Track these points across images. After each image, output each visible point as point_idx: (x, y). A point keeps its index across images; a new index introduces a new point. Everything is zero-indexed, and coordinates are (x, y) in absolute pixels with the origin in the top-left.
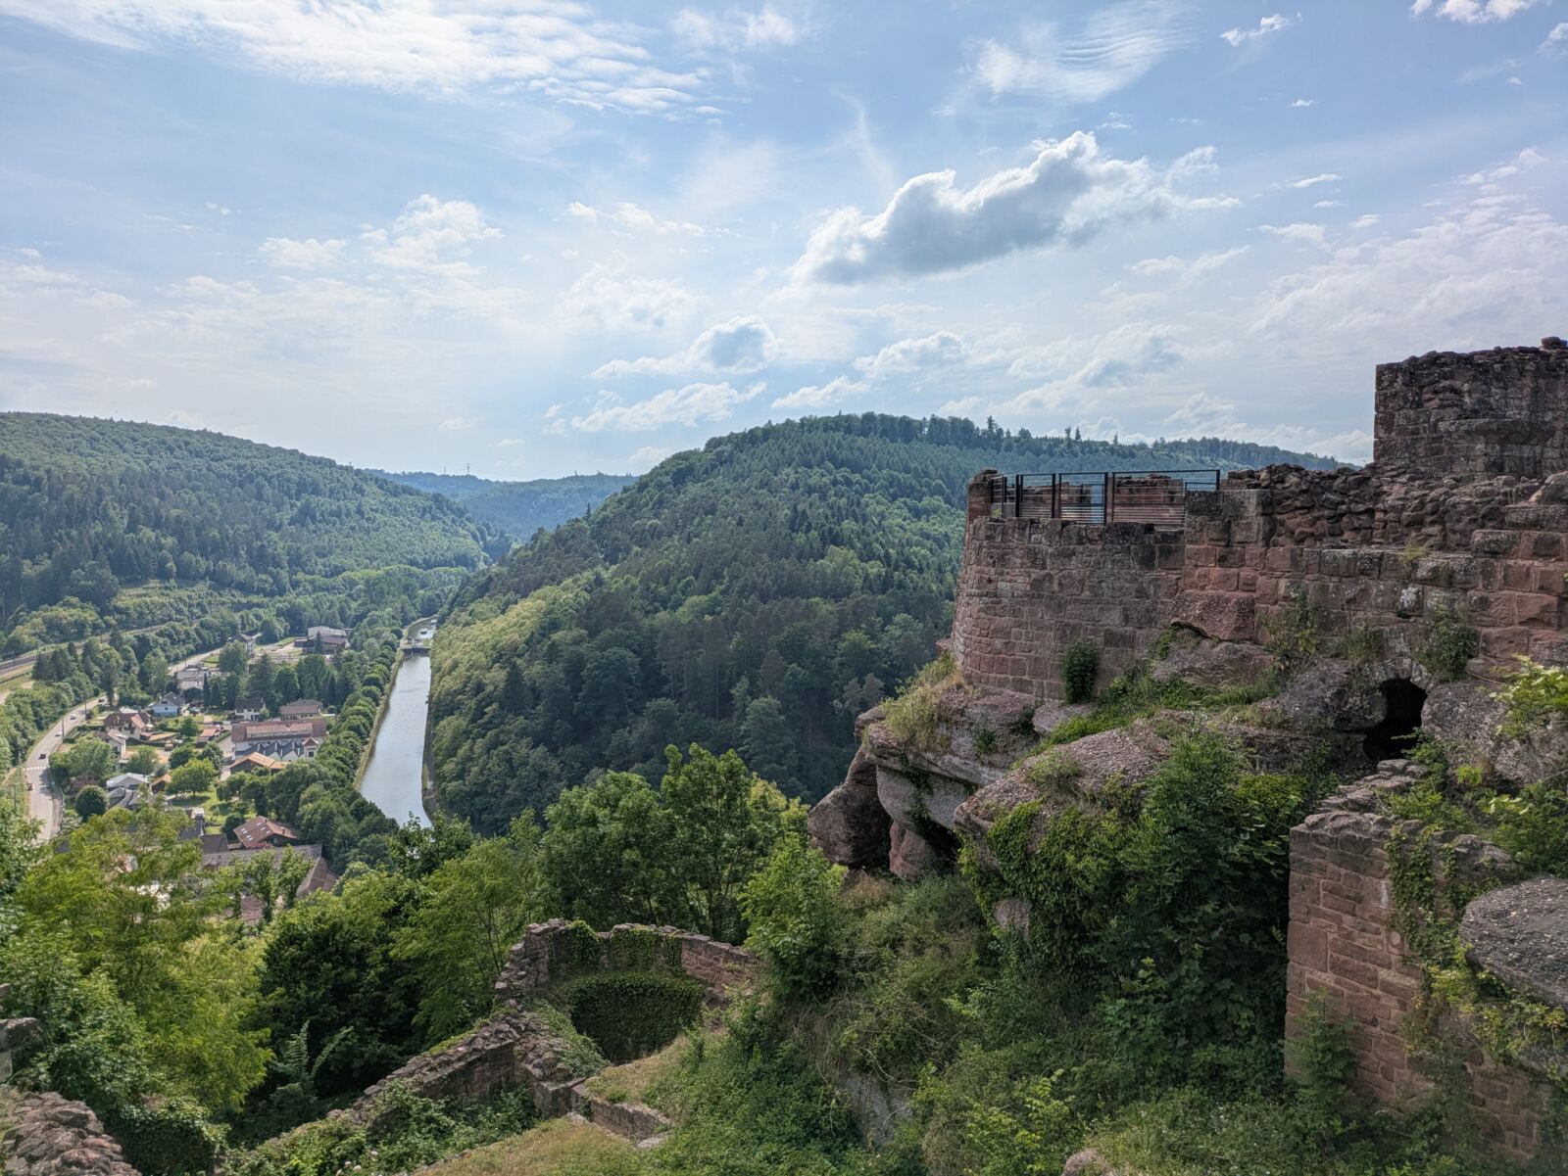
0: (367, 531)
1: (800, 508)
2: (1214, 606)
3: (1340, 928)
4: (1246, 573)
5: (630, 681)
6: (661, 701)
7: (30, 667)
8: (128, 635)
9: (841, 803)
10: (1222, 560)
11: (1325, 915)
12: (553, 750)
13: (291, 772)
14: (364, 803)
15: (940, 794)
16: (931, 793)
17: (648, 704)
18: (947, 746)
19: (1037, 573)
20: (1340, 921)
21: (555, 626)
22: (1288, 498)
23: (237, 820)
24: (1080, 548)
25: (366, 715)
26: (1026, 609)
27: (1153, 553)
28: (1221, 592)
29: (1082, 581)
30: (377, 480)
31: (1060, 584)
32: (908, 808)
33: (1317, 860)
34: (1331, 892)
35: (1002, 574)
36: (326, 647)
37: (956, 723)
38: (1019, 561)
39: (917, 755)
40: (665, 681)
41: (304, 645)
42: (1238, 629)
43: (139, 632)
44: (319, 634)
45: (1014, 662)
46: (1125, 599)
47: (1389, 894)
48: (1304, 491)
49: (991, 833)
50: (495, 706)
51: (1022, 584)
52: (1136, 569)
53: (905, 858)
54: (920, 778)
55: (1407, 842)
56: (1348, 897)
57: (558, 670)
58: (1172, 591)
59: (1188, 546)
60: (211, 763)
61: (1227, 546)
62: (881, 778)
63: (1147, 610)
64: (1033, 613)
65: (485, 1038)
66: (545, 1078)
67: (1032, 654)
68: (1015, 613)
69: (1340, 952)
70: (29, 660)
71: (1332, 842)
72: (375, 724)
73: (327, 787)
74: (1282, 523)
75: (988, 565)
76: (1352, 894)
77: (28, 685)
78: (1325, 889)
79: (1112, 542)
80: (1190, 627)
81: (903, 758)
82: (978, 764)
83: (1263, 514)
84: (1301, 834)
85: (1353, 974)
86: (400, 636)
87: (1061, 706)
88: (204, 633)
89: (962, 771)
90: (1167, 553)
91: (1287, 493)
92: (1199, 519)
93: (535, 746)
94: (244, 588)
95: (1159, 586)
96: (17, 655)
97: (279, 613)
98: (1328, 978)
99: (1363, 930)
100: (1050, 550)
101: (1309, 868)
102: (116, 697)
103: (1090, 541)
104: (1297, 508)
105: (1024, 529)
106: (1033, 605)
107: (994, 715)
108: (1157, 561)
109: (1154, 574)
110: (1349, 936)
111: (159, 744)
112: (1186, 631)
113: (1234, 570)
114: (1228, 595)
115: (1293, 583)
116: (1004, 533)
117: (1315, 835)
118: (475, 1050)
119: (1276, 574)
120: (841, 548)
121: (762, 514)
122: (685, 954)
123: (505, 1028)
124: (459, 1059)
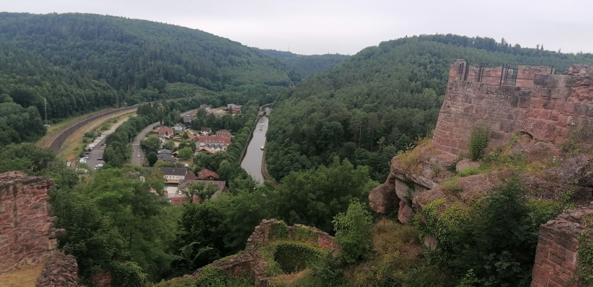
0: (251, 70)
1: (415, 72)
2: (539, 125)
3: (555, 270)
4: (555, 112)
5: (339, 134)
6: (350, 143)
7: (136, 110)
8: (168, 101)
9: (383, 190)
10: (545, 106)
11: (549, 263)
12: (308, 157)
13: (218, 154)
14: (241, 168)
15: (417, 191)
16: (414, 191)
17: (345, 144)
18: (421, 174)
19: (467, 105)
20: (554, 267)
21: (313, 111)
22: (579, 80)
23: (199, 169)
24: (487, 96)
25: (245, 138)
26: (460, 120)
27: (517, 100)
28: (543, 119)
29: (485, 110)
30: (255, 52)
31: (476, 110)
32: (405, 195)
33: (549, 240)
34: (553, 254)
35: (453, 104)
36: (233, 112)
37: (426, 163)
38: (461, 99)
39: (409, 175)
40: (352, 135)
41: (226, 110)
42: (547, 136)
43: (171, 100)
44: (231, 107)
45: (453, 141)
46: (502, 119)
47: (577, 259)
48: (587, 78)
49: (424, 209)
50: (288, 139)
51: (461, 109)
52: (509, 106)
53: (403, 214)
54: (411, 184)
55: (588, 237)
56: (559, 258)
57: (313, 127)
58: (523, 117)
59: (533, 98)
60: (191, 149)
61: (549, 99)
62: (397, 182)
63: (511, 125)
64: (463, 122)
65: (241, 257)
66: (260, 275)
67: (460, 139)
68: (456, 121)
69: (553, 280)
70: (136, 107)
71: (556, 233)
72: (248, 140)
73: (229, 161)
74: (574, 91)
75: (448, 100)
76: (561, 257)
77: (135, 115)
78: (551, 252)
79: (500, 94)
80: (527, 133)
81: (404, 176)
82: (432, 181)
83: (566, 87)
84: (544, 228)
86: (259, 110)
87: (468, 162)
88: (193, 102)
89: (425, 183)
90: (523, 100)
91: (579, 78)
92: (539, 87)
93: (301, 155)
94: (208, 88)
95: (518, 115)
96: (132, 105)
97: (219, 98)
99: (564, 272)
100: (474, 96)
101: (545, 243)
102: (163, 123)
103: (491, 93)
104: (582, 85)
105: (464, 86)
106: (463, 118)
107: (441, 162)
108: (519, 103)
109: (516, 109)
110: (557, 274)
111: (176, 140)
112: (525, 135)
113: (550, 110)
114: (545, 121)
115: (573, 118)
116: (456, 87)
117: (550, 229)
118: (237, 261)
119: (567, 114)
120: (430, 89)
121: (399, 73)
122: (319, 239)
123: (249, 255)
124: (231, 264)
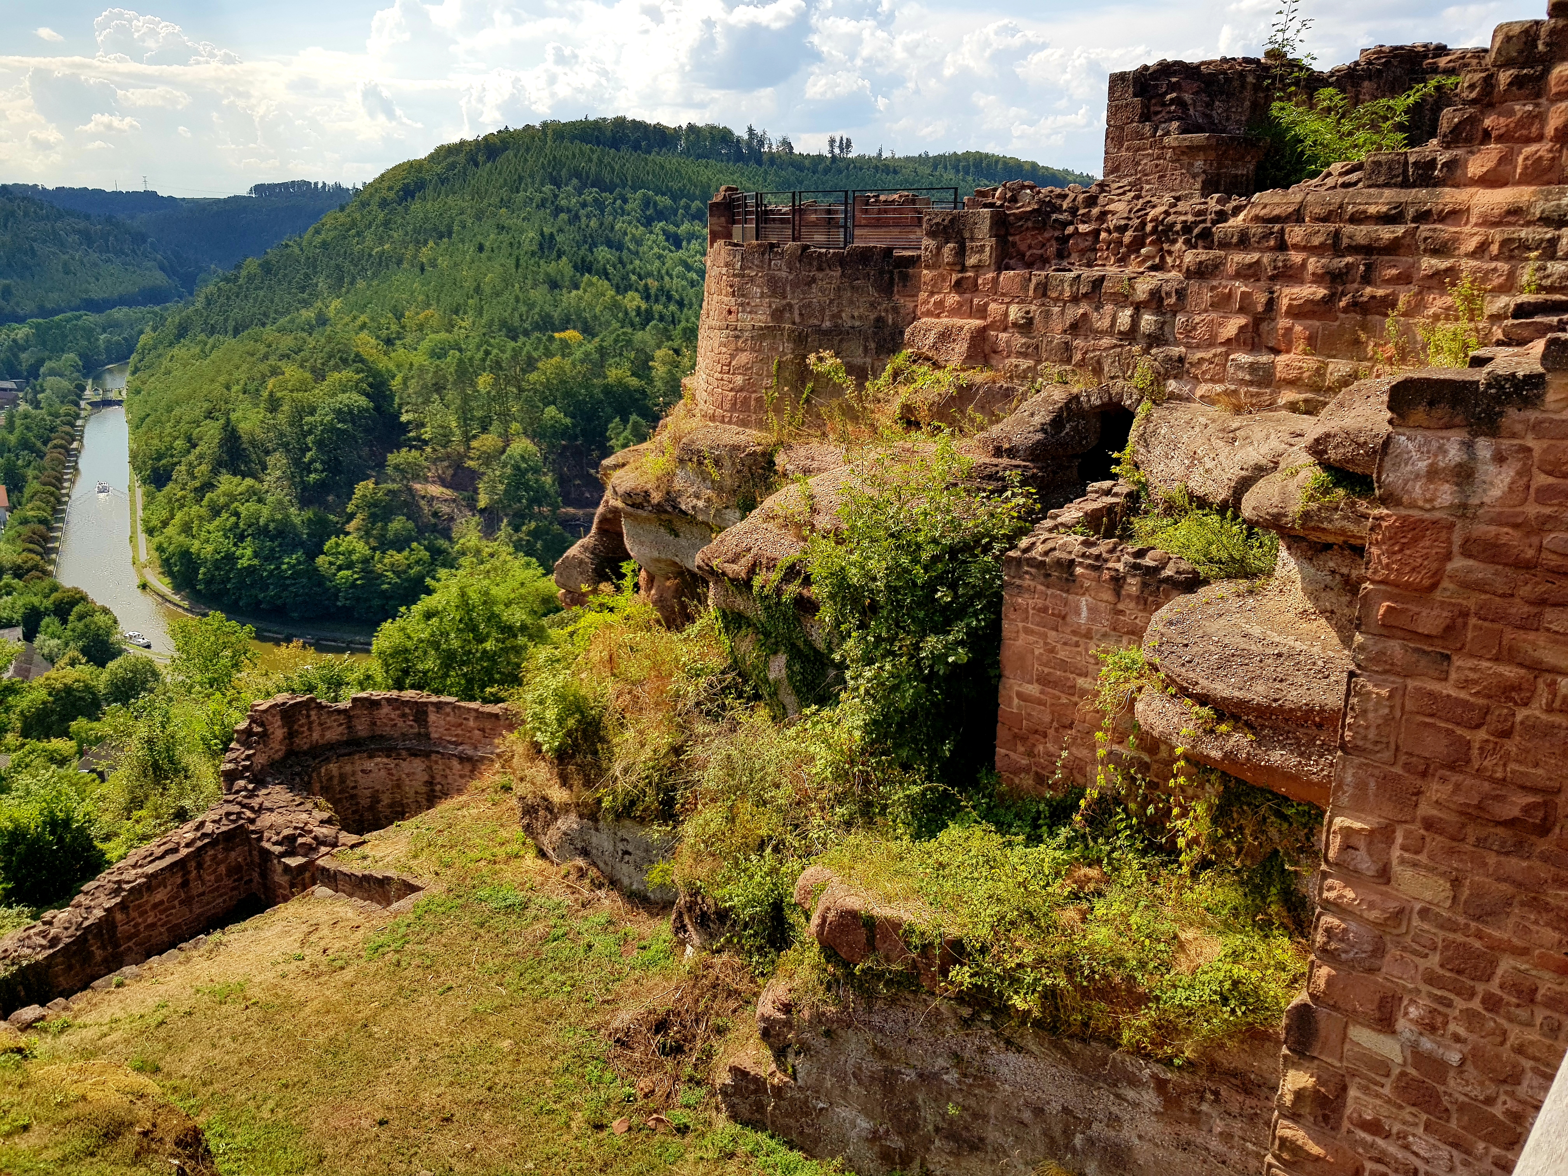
2: (947, 334)
3: (1046, 644)
4: (978, 298)
6: (404, 452)
9: (588, 553)
11: (1032, 632)
15: (685, 538)
17: (390, 455)
19: (777, 303)
20: (1045, 636)
22: (1020, 219)
24: (820, 275)
26: (767, 342)
27: (892, 278)
28: (954, 320)
29: (822, 311)
31: (801, 314)
32: (655, 554)
33: (1027, 582)
34: (1039, 610)
35: (742, 304)
38: (759, 290)
42: (970, 356)
45: (756, 400)
46: (864, 329)
47: (1089, 609)
48: (1036, 211)
49: (733, 576)
51: (763, 315)
52: (875, 296)
53: (654, 604)
56: (1053, 615)
58: (909, 319)
59: (925, 271)
61: (962, 270)
62: (626, 526)
63: (886, 340)
64: (774, 346)
65: (215, 821)
66: (285, 854)
68: (756, 348)
69: (1045, 665)
71: (1041, 564)
74: (1014, 245)
75: (728, 295)
76: (1056, 612)
78: (1033, 608)
79: (851, 268)
83: (996, 235)
84: (1014, 559)
85: (1055, 684)
90: (905, 279)
91: (1019, 213)
92: (936, 241)
95: (897, 315)
98: (1033, 689)
99: (1065, 644)
100: (790, 277)
101: (1019, 590)
103: (830, 267)
104: (1028, 229)
106: (774, 338)
107: (736, 456)
108: (895, 287)
109: (892, 301)
110: (1052, 650)
113: (967, 297)
115: (1021, 309)
117: (1027, 559)
118: (205, 835)
119: (1007, 300)
120: (595, 279)
121: (505, 237)
122: (432, 717)
123: (236, 809)
124: (188, 845)
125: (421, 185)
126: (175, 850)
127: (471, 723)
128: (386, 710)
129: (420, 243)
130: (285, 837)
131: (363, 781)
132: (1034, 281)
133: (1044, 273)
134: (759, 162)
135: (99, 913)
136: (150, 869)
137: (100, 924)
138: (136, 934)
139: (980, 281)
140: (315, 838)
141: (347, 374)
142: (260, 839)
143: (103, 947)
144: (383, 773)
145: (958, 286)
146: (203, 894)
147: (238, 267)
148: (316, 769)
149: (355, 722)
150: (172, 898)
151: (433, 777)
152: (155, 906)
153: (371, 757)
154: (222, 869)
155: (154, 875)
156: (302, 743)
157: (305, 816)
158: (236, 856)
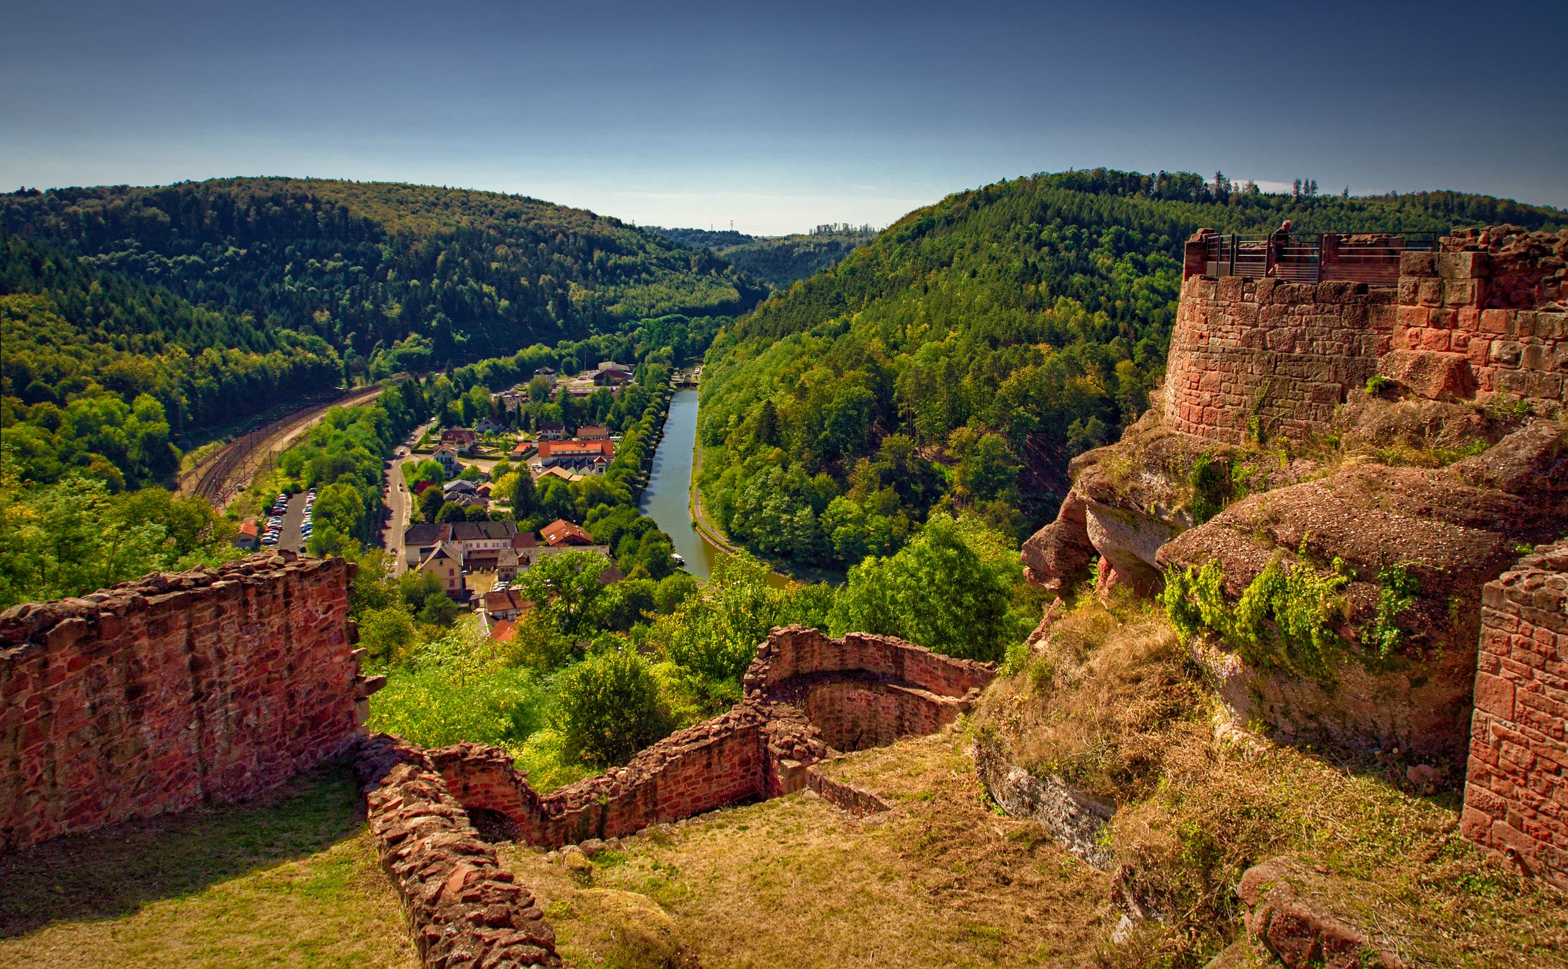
1: (1030, 260)
2: (1424, 365)
4: (1458, 334)
6: (897, 437)
9: (1055, 538)
10: (1435, 321)
11: (1514, 668)
16: (1137, 533)
17: (885, 439)
19: (1248, 330)
22: (1505, 261)
23: (543, 522)
24: (1292, 307)
25: (645, 441)
26: (1236, 364)
27: (1365, 312)
28: (1432, 351)
29: (1293, 339)
32: (1115, 545)
33: (1509, 615)
34: (1521, 646)
35: (1213, 330)
36: (613, 380)
38: (1231, 318)
39: (1125, 498)
41: (597, 377)
42: (1446, 388)
44: (606, 369)
46: (1335, 357)
48: (1523, 254)
51: (1233, 340)
52: (1347, 328)
56: (1539, 652)
58: (1383, 349)
59: (1401, 307)
61: (1441, 307)
62: (1090, 517)
63: (1357, 368)
64: (1243, 368)
65: (736, 719)
66: (784, 756)
68: (1225, 368)
69: (1527, 704)
71: (1526, 598)
74: (1498, 286)
75: (1200, 321)
78: (1516, 643)
79: (1324, 301)
80: (1399, 385)
83: (1478, 276)
84: (1494, 590)
85: (1538, 724)
89: (1166, 514)
90: (1380, 313)
91: (1504, 255)
92: (1414, 280)
95: (1370, 345)
98: (1511, 727)
100: (1263, 308)
101: (1500, 623)
103: (1302, 300)
104: (1514, 271)
105: (1237, 287)
106: (1243, 360)
108: (1369, 320)
109: (1365, 333)
110: (1536, 689)
111: (483, 457)
113: (1445, 331)
114: (1439, 354)
115: (1506, 345)
117: (1509, 591)
118: (727, 729)
119: (1490, 335)
120: (1069, 300)
121: (995, 266)
122: (907, 662)
123: (752, 712)
124: (714, 735)
125: (931, 225)
126: (706, 737)
127: (939, 673)
128: (872, 650)
129: (926, 270)
130: (786, 743)
131: (848, 706)
132: (1520, 319)
133: (1531, 313)
134: (1226, 203)
135: (646, 776)
136: (686, 748)
137: (647, 783)
138: (671, 798)
139: (1460, 318)
140: (808, 748)
141: (860, 373)
142: (767, 741)
143: (645, 804)
144: (864, 703)
145: (1436, 323)
146: (719, 777)
147: (788, 288)
148: (814, 690)
149: (847, 656)
150: (698, 775)
151: (903, 714)
152: (686, 779)
153: (856, 688)
154: (736, 759)
155: (686, 754)
156: (805, 667)
157: (802, 728)
158: (749, 750)
